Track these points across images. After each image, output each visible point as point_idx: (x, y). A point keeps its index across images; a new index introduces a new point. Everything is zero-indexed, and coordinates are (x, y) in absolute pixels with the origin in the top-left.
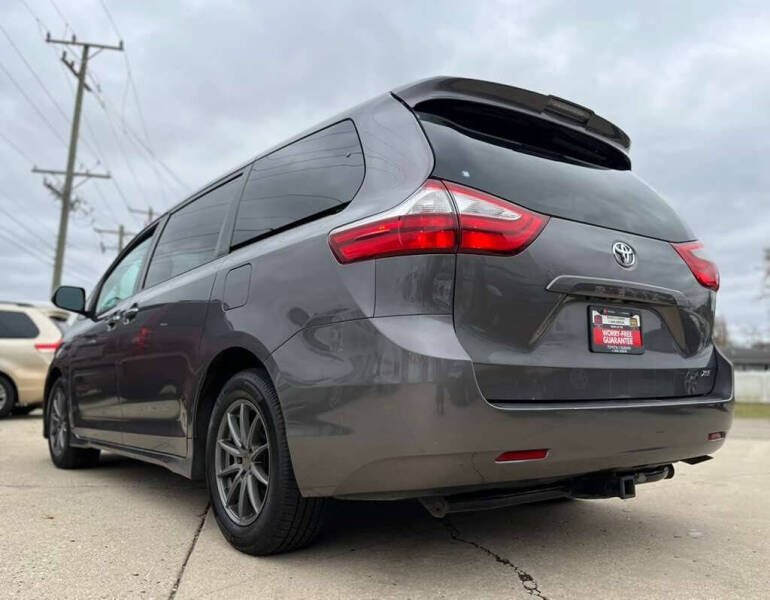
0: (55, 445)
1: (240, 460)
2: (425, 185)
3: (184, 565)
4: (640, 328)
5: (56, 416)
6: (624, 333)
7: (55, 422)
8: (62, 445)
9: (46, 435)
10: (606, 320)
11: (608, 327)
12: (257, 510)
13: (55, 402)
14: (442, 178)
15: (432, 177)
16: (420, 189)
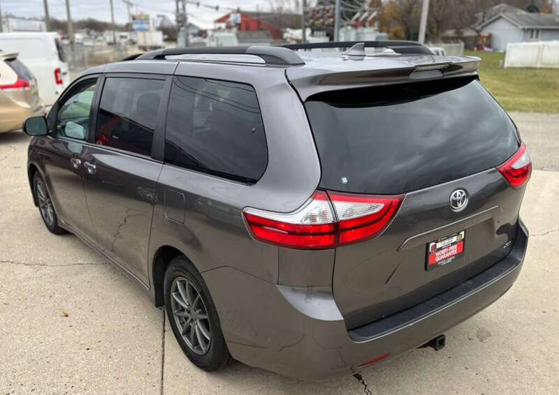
0: (46, 215)
1: (189, 312)
2: (314, 196)
3: (162, 379)
4: (464, 240)
5: (41, 195)
6: (452, 248)
7: (42, 201)
8: (52, 220)
9: (37, 204)
10: (439, 245)
11: (441, 249)
12: (204, 349)
13: (39, 186)
14: (325, 190)
15: (318, 188)
16: (311, 199)
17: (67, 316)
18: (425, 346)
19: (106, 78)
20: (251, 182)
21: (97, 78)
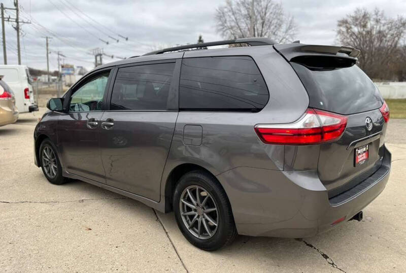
2: (307, 112)
4: (368, 151)
6: (364, 155)
10: (359, 151)
11: (360, 154)
12: (210, 234)
14: (313, 108)
15: (309, 107)
16: (305, 114)
17: (90, 229)
18: (351, 219)
19: (119, 68)
20: (257, 110)
21: (111, 70)
